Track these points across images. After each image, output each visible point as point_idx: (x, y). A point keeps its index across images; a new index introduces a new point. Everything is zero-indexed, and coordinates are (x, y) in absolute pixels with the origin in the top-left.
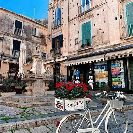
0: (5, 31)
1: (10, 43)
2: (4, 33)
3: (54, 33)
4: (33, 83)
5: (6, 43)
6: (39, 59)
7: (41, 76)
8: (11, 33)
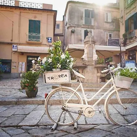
0: (76, 23)
1: (81, 34)
2: (75, 26)
3: (128, 13)
4: (84, 70)
5: (77, 35)
6: (90, 45)
7: (92, 62)
8: (82, 24)
